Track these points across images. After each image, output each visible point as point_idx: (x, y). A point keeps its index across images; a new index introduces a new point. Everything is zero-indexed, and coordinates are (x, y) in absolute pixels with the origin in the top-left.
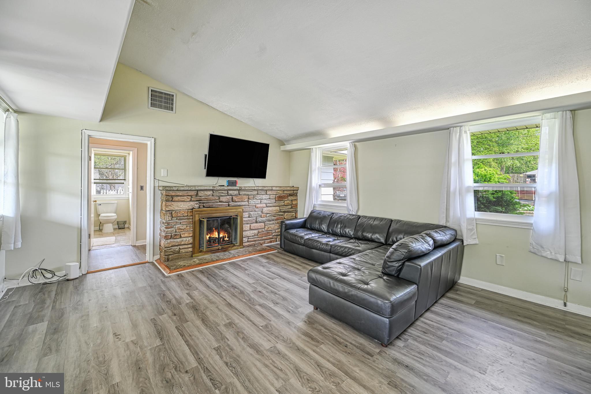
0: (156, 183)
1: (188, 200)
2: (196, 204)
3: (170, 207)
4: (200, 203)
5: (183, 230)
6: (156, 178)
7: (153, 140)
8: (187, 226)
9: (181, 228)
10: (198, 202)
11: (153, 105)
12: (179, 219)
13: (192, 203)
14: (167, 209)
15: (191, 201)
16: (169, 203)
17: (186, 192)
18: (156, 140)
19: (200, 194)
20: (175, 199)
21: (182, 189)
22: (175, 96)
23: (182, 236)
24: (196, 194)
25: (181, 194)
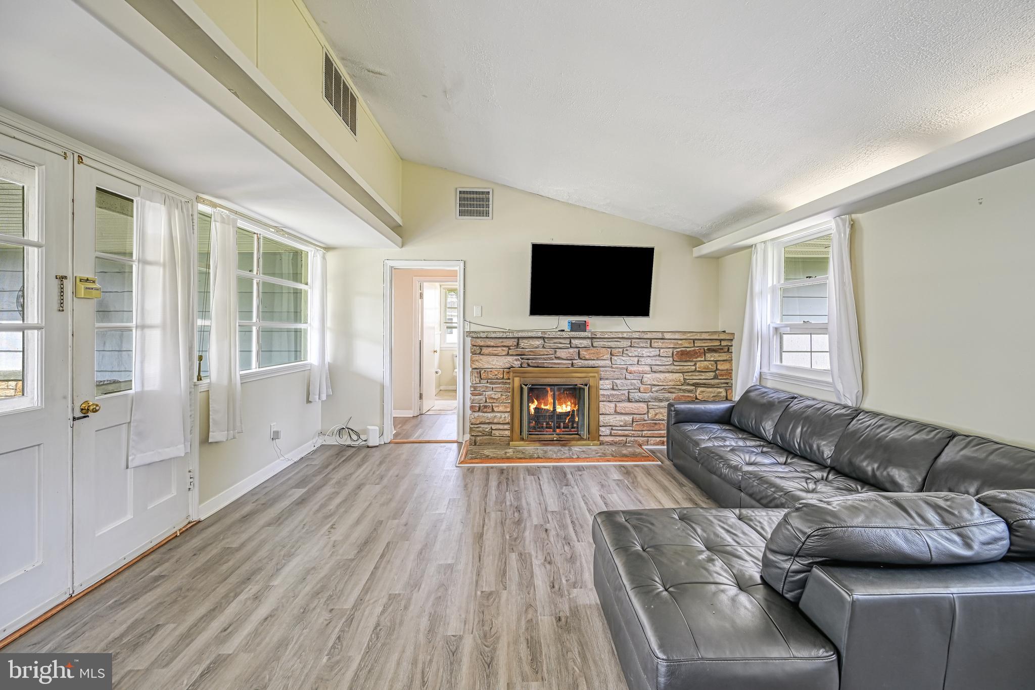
0: (466, 327)
1: (504, 354)
2: (516, 360)
3: (477, 364)
4: (522, 359)
5: (497, 399)
6: (468, 319)
7: (462, 264)
8: (502, 395)
9: (493, 396)
10: (519, 357)
11: (462, 213)
12: (491, 383)
13: (510, 359)
14: (474, 366)
15: (508, 354)
16: (476, 357)
17: (501, 340)
18: (466, 263)
19: (523, 343)
20: (485, 350)
21: (493, 335)
22: (491, 193)
23: (496, 409)
24: (515, 343)
25: (492, 344)
